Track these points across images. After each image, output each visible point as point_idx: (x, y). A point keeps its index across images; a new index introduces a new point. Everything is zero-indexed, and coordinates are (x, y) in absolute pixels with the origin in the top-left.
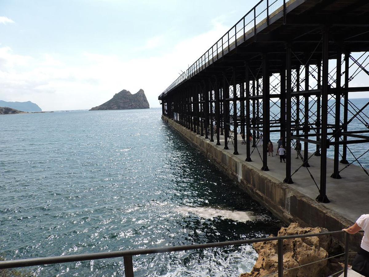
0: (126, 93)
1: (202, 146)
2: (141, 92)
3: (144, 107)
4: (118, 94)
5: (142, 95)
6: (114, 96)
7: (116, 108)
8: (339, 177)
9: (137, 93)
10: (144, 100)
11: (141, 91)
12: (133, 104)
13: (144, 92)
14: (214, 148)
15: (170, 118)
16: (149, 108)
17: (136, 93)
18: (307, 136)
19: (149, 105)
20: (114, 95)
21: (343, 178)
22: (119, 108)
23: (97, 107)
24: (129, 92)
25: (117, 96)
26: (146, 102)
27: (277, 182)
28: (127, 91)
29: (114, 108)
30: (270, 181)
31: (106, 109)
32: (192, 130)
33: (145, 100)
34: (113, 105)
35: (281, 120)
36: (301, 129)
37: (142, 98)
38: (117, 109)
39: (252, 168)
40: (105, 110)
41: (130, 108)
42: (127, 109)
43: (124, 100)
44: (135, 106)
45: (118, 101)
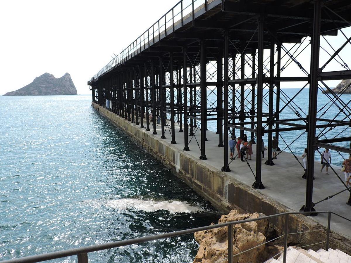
0: (49, 76)
1: (137, 135)
2: (67, 76)
3: (71, 93)
4: (39, 77)
5: (68, 80)
6: (34, 79)
7: (37, 93)
8: (273, 164)
9: (63, 76)
10: (71, 85)
11: (67, 75)
12: (57, 89)
13: (70, 76)
14: (151, 137)
15: (101, 105)
16: (77, 94)
18: (242, 124)
19: (76, 91)
21: (276, 164)
22: (40, 94)
23: (12, 92)
24: (52, 76)
25: (37, 80)
26: (73, 88)
27: (215, 171)
28: (50, 74)
29: (34, 93)
30: (208, 169)
31: (25, 95)
32: (126, 119)
33: (73, 86)
34: (33, 91)
35: (218, 108)
36: (237, 117)
37: (68, 83)
38: (38, 95)
39: (191, 158)
40: (23, 95)
41: (54, 93)
42: (51, 95)
43: (47, 84)
44: (60, 92)
45: (39, 85)
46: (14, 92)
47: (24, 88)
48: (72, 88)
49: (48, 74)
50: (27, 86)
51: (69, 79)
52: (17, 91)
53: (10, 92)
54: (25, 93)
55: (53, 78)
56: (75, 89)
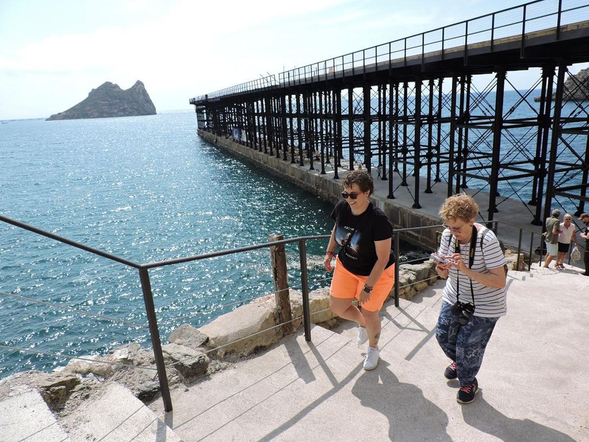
0: (112, 88)
1: (306, 179)
2: (139, 86)
3: (147, 112)
4: (98, 89)
5: (141, 92)
6: (90, 93)
7: (97, 114)
9: (133, 87)
10: (146, 100)
11: (139, 84)
12: (126, 106)
13: (143, 85)
14: (333, 183)
16: (156, 114)
17: (131, 88)
19: (155, 109)
20: (90, 91)
22: (102, 115)
23: (60, 114)
24: (116, 86)
25: (94, 94)
26: (151, 104)
28: (114, 83)
29: (92, 115)
30: (428, 219)
31: (78, 118)
33: (149, 101)
34: (89, 110)
37: (142, 97)
38: (98, 117)
40: (77, 118)
41: (122, 113)
42: (117, 116)
43: (110, 100)
44: (131, 111)
45: (99, 102)
46: (62, 115)
47: (77, 107)
48: (148, 105)
49: (110, 83)
50: (81, 104)
51: (143, 91)
52: (66, 112)
53: (56, 114)
54: (78, 114)
55: (118, 89)
56: (153, 104)
